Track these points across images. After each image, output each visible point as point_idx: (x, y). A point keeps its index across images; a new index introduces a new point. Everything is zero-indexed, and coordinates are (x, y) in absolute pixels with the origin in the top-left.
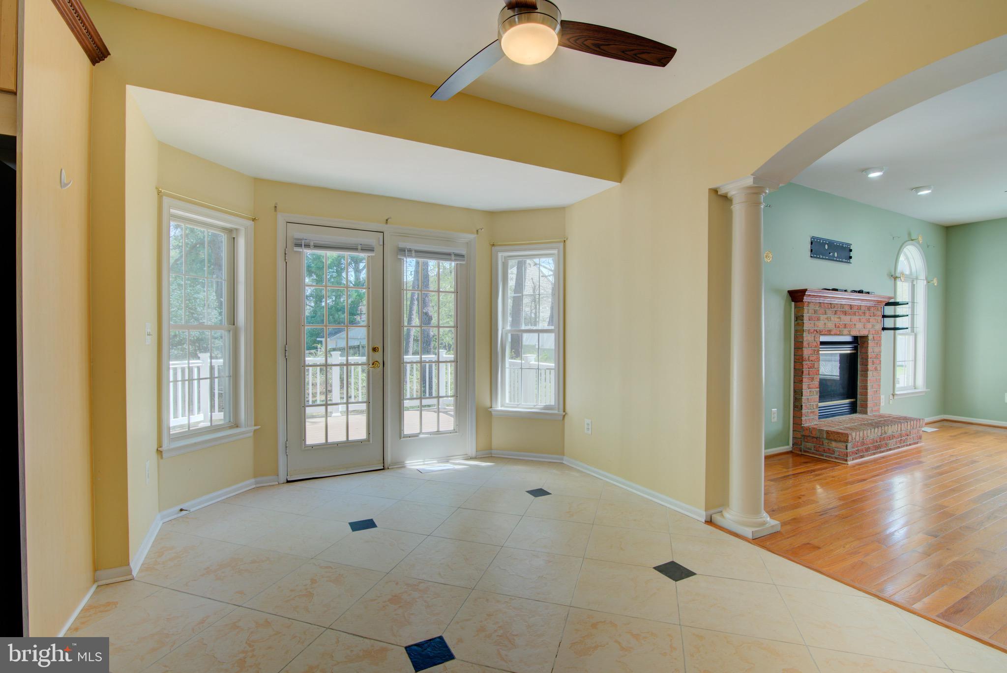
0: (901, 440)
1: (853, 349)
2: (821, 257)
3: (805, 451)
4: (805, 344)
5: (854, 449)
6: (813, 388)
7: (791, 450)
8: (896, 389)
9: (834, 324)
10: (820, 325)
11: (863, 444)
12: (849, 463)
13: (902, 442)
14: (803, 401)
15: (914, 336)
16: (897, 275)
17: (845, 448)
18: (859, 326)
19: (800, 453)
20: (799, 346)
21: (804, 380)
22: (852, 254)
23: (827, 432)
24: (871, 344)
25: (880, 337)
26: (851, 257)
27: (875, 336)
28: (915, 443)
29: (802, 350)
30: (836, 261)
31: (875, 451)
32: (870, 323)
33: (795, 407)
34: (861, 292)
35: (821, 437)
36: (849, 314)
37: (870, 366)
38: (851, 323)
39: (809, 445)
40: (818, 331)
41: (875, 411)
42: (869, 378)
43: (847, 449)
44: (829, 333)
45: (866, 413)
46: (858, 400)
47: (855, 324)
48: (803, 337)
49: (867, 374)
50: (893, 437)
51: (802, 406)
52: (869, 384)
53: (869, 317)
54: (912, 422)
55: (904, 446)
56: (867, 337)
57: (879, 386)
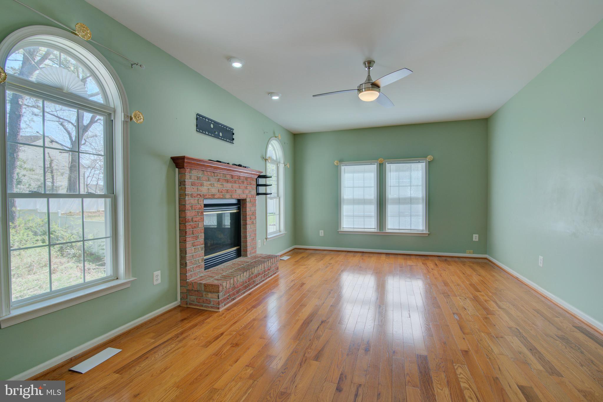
0: (265, 275)
1: (237, 209)
2: (207, 133)
3: (190, 304)
4: (188, 207)
5: (226, 296)
6: (198, 245)
7: (179, 304)
8: (268, 234)
9: (217, 190)
10: (204, 190)
11: (234, 288)
12: (221, 310)
13: (266, 276)
14: (187, 258)
15: (278, 199)
16: (267, 158)
17: (217, 298)
18: (239, 191)
19: (186, 306)
20: (182, 209)
21: (188, 239)
22: (234, 137)
23: (205, 285)
24: (248, 205)
25: (255, 200)
26: (233, 139)
27: (251, 199)
28: (274, 274)
29: (185, 213)
30: (221, 139)
31: (245, 290)
32: (248, 190)
33: (181, 264)
34: (240, 166)
35: (200, 290)
36: (231, 182)
37: (249, 221)
38: (233, 189)
39: (193, 298)
40: (201, 195)
41: (253, 253)
42: (247, 230)
43: (219, 298)
44: (213, 197)
45: (246, 255)
46: (242, 247)
47: (236, 190)
48: (185, 201)
49: (246, 227)
50: (259, 274)
51: (186, 263)
52: (248, 234)
53: (247, 185)
54: (272, 260)
55: (267, 278)
56: (246, 199)
57: (255, 234)
